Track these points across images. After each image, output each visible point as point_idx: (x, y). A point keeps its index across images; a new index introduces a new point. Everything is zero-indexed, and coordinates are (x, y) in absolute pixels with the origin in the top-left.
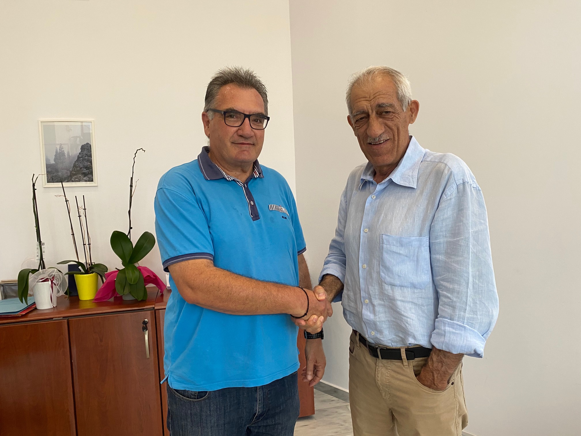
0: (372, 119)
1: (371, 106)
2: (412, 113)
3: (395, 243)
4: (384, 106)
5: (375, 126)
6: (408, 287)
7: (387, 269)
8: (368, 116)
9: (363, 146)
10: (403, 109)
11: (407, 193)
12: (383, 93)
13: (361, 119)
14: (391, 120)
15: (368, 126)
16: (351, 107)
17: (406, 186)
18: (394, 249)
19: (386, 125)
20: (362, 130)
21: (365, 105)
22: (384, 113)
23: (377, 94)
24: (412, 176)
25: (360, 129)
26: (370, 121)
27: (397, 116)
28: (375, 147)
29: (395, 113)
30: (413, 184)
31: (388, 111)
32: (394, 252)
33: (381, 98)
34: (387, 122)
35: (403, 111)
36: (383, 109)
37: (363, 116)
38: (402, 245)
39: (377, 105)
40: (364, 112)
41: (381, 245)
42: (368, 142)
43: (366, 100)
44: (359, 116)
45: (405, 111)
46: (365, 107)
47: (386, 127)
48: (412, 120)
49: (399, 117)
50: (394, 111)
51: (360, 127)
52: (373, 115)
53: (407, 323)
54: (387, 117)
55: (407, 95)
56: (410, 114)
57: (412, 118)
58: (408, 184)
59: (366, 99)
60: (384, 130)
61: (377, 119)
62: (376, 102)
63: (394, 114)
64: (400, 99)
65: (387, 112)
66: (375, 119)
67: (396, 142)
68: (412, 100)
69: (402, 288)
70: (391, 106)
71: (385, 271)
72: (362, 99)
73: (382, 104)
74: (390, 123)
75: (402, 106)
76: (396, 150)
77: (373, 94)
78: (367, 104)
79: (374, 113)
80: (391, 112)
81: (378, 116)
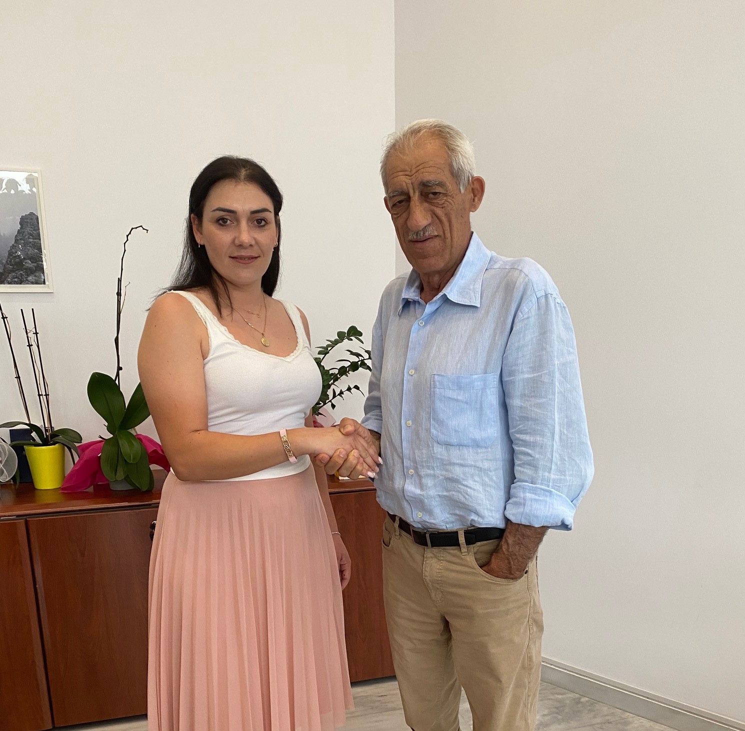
0: (413, 203)
1: (412, 184)
2: (475, 196)
3: (450, 386)
4: (430, 185)
5: (417, 213)
6: (469, 446)
7: (440, 422)
8: (408, 199)
9: (404, 245)
10: (460, 189)
11: (468, 314)
12: (429, 165)
13: (400, 202)
14: (441, 206)
15: (409, 214)
16: (386, 184)
17: (467, 304)
18: (450, 394)
19: (434, 214)
20: (401, 221)
21: (404, 181)
22: (431, 196)
23: (420, 167)
24: (473, 289)
25: (399, 218)
26: (411, 204)
27: (451, 201)
28: (419, 245)
29: (446, 196)
30: (474, 301)
31: (438, 191)
32: (450, 398)
33: (426, 172)
34: (435, 209)
35: (460, 192)
36: (429, 188)
37: (402, 198)
38: (460, 388)
39: (420, 183)
40: (402, 193)
41: (432, 390)
42: (410, 237)
43: (407, 175)
44: (396, 198)
45: (463, 191)
46: (404, 184)
47: (434, 216)
48: (474, 207)
49: (452, 202)
50: (445, 192)
51: (398, 215)
52: (415, 197)
53: (467, 494)
54: (435, 201)
55: (467, 168)
56: (471, 197)
57: (474, 203)
58: (468, 301)
59: (407, 173)
60: (430, 220)
61: (421, 203)
62: (419, 178)
63: (445, 198)
64: (456, 174)
65: (435, 193)
66: (418, 204)
67: (448, 241)
68: (475, 175)
69: (461, 448)
70: (441, 184)
71: (437, 426)
72: (401, 173)
73: (428, 182)
74: (439, 211)
75: (458, 184)
76: (448, 251)
77: (415, 166)
78: (407, 181)
79: (417, 194)
80: (441, 194)
81: (423, 198)
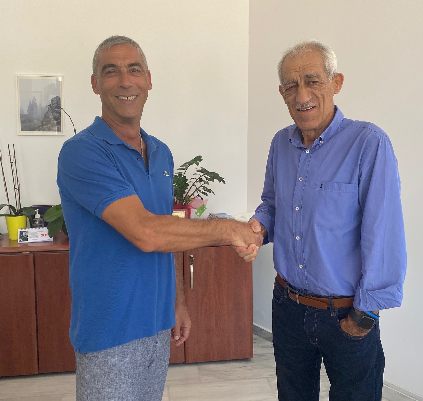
4: (311, 77)
12: (312, 66)
15: (297, 94)
21: (294, 75)
22: (311, 83)
23: (305, 67)
26: (299, 90)
31: (316, 81)
33: (309, 70)
34: (314, 91)
39: (306, 76)
45: (330, 82)
57: (337, 89)
59: (297, 70)
61: (306, 88)
62: (305, 73)
63: (321, 85)
77: (302, 67)
78: (297, 75)
80: (318, 83)
81: (306, 85)
